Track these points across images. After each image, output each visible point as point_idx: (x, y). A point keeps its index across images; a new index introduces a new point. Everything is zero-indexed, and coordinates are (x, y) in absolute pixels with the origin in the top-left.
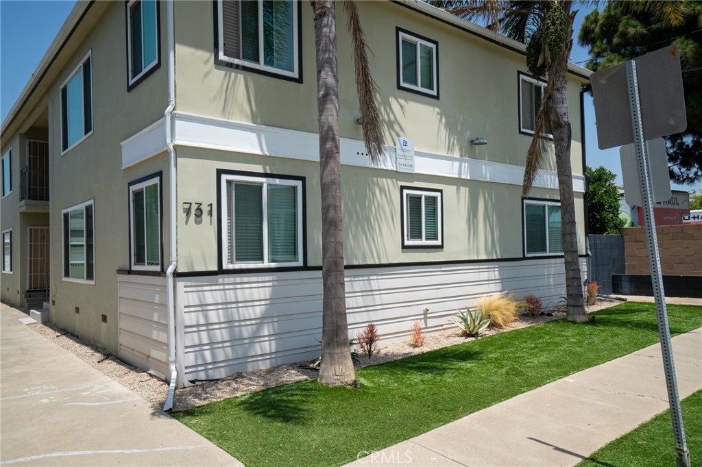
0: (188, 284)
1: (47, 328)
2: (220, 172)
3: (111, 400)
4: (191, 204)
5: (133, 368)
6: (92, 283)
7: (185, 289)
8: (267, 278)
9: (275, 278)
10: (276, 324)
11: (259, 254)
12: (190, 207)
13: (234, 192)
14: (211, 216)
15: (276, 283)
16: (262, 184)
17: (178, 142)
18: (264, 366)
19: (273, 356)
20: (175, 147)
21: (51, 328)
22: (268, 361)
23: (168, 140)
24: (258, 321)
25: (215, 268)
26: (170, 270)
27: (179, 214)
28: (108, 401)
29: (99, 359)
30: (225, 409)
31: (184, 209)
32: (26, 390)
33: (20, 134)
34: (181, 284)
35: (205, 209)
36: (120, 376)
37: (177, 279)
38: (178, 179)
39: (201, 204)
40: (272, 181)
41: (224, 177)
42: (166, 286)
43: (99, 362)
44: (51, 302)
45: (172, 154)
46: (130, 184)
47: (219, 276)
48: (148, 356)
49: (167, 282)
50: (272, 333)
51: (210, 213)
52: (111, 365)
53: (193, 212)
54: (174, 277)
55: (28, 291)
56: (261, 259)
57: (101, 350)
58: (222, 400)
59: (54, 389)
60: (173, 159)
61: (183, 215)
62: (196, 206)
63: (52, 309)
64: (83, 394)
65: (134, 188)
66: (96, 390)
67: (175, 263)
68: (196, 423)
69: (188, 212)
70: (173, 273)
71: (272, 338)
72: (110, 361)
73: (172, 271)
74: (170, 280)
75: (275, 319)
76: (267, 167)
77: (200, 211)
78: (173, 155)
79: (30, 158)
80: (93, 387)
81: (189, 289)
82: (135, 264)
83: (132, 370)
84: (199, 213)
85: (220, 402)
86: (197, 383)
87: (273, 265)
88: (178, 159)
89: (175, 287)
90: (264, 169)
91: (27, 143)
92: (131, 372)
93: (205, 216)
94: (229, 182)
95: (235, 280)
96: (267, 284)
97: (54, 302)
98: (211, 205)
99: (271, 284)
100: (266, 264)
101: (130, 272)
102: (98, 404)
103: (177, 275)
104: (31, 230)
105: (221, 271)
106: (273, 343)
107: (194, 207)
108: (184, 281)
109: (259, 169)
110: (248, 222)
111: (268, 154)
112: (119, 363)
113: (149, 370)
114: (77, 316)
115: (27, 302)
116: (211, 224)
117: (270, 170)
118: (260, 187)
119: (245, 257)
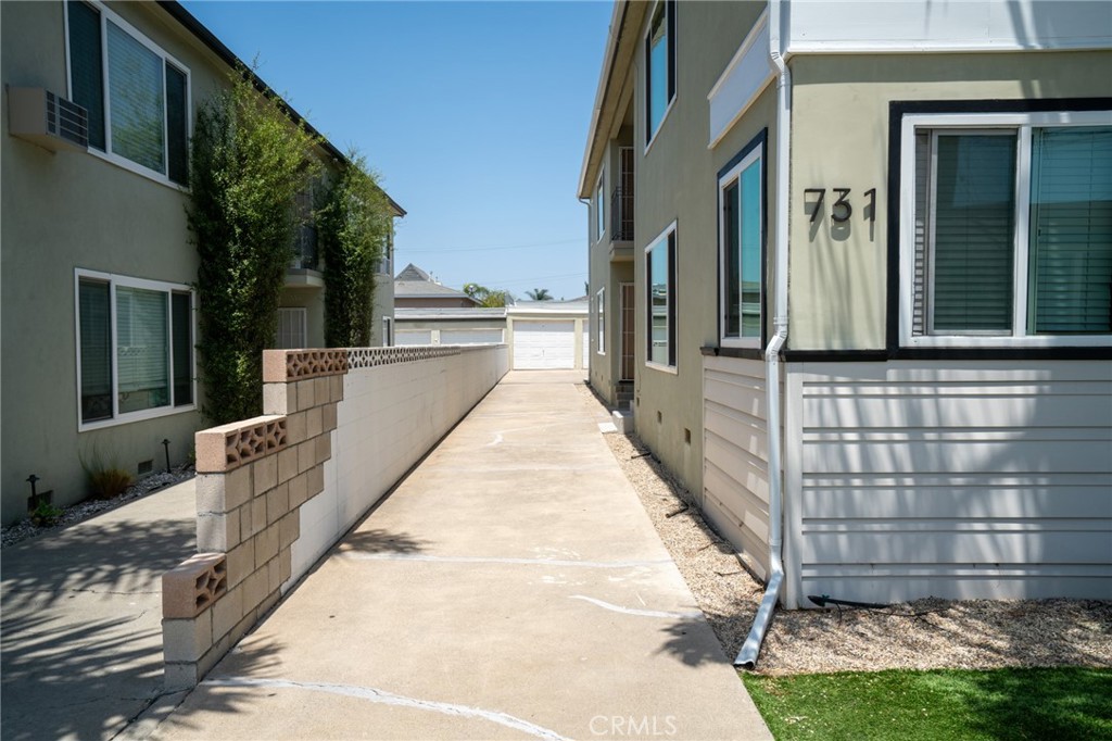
0: (813, 378)
1: (628, 441)
2: (898, 110)
3: (648, 608)
4: (823, 191)
5: (718, 539)
6: (673, 370)
7: (806, 390)
8: (1018, 374)
9: (1046, 374)
10: (1043, 492)
11: (1002, 312)
12: (822, 198)
13: (935, 157)
14: (873, 219)
15: (1046, 388)
16: (1016, 129)
17: (796, 46)
18: (1006, 593)
19: (1034, 573)
20: (792, 60)
21: (632, 442)
22: (1019, 583)
23: (775, 47)
24: (972, 480)
25: (881, 345)
26: (775, 343)
27: (793, 218)
28: (642, 608)
29: (673, 509)
30: (879, 702)
31: (806, 204)
32: (537, 549)
33: (612, 140)
34: (796, 377)
35: (859, 203)
36: (688, 553)
37: (789, 365)
38: (794, 136)
39: (847, 191)
40: (1046, 119)
41: (909, 122)
42: (763, 381)
43: (668, 516)
44: (635, 400)
45: (783, 78)
46: (720, 175)
47: (890, 362)
48: (742, 524)
49: (765, 370)
50: (1031, 513)
51: (871, 212)
52: (686, 527)
53: (829, 210)
54: (781, 361)
55: (621, 382)
56: (1006, 324)
57: (681, 493)
58: (876, 668)
59: (575, 559)
60: (783, 90)
61: (802, 219)
62: (837, 196)
63: (637, 411)
64: (611, 579)
65: (725, 181)
66: (635, 578)
67: (784, 329)
68: (794, 727)
69: (815, 212)
70: (780, 353)
71: (1032, 527)
72: (687, 518)
73: (778, 348)
74: (773, 367)
75: (1043, 481)
76: (1036, 84)
77: (844, 206)
78: (783, 80)
79: (624, 176)
80: (631, 569)
81: (814, 390)
82: (726, 336)
83: (715, 543)
84: (842, 213)
85: (871, 676)
86: (828, 605)
87: (1042, 341)
88: (796, 88)
89: (782, 384)
90: (1026, 87)
91: (620, 153)
92: (712, 547)
93: (858, 220)
94: (922, 134)
95: (935, 375)
96: (1018, 390)
97: (638, 399)
98: (873, 192)
99: (1032, 389)
100: (1020, 337)
101: (718, 351)
102: (622, 610)
103: (789, 356)
104: (624, 287)
105: (893, 351)
106: (1035, 540)
107: (831, 199)
108: (803, 371)
109: (1011, 90)
110: (971, 231)
111: (1038, 47)
112: (699, 525)
113: (741, 551)
114: (660, 427)
115: (618, 398)
116: (872, 240)
117: (1043, 89)
118: (1010, 138)
119: (963, 320)
